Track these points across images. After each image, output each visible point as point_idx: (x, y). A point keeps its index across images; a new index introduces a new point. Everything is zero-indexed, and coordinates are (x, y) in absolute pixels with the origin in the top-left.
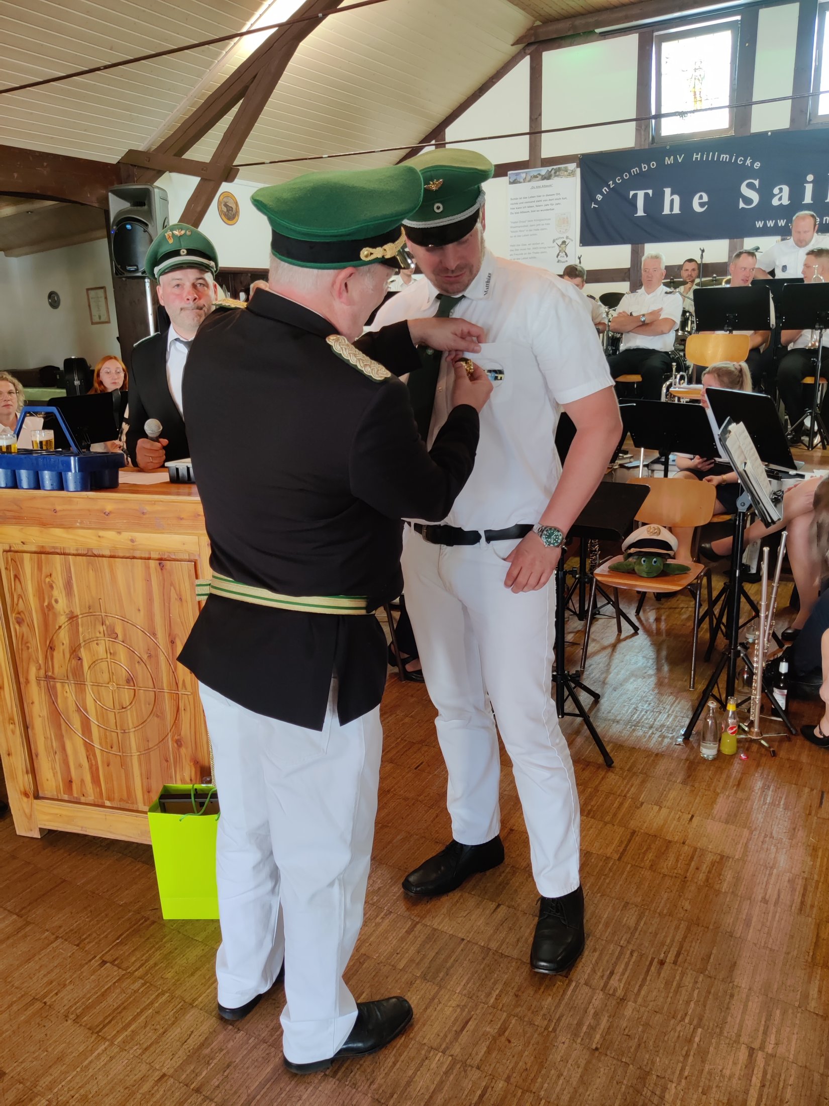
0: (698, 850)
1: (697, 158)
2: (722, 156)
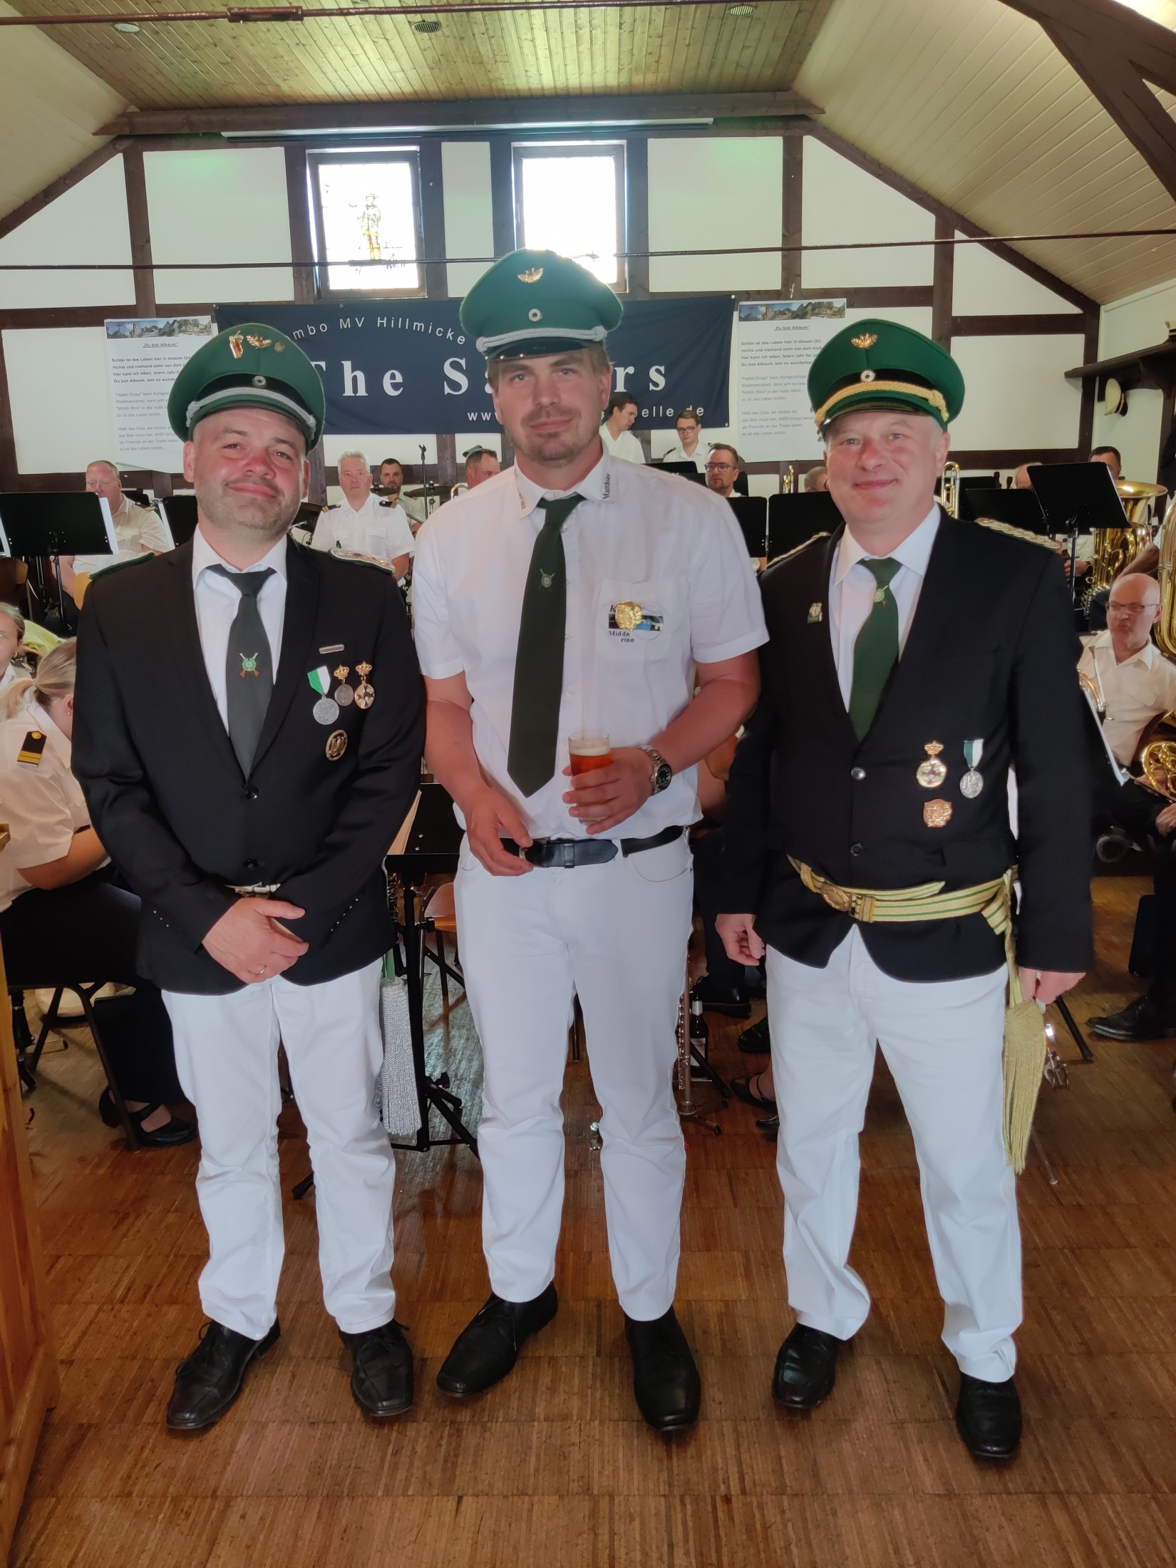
1: (382, 324)
2: (415, 324)
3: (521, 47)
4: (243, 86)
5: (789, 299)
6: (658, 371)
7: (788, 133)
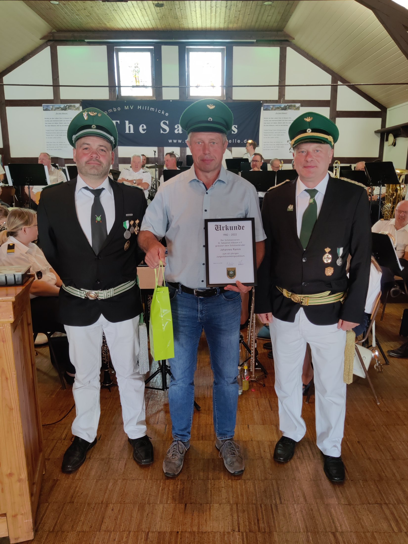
0: (260, 442)
1: (139, 108)
2: (151, 108)
3: (191, 13)
4: (93, 24)
5: (280, 103)
6: (235, 127)
7: (282, 46)
